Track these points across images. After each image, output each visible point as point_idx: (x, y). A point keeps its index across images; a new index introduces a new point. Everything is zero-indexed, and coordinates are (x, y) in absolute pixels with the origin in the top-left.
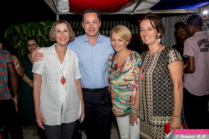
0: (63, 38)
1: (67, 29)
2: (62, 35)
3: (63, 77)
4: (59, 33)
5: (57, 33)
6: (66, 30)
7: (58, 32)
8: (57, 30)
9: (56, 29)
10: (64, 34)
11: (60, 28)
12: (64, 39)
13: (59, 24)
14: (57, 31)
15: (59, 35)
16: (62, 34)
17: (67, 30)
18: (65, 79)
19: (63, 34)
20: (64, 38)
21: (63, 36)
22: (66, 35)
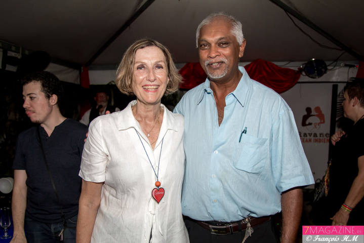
0: (153, 83)
1: (161, 61)
2: (149, 76)
3: (158, 184)
4: (141, 71)
5: (136, 72)
6: (160, 63)
7: (139, 68)
8: (137, 62)
9: (136, 60)
10: (154, 73)
11: (145, 58)
12: (155, 87)
13: (142, 48)
14: (137, 65)
15: (140, 76)
16: (149, 72)
17: (163, 64)
18: (163, 190)
19: (151, 74)
20: (154, 85)
21: (152, 78)
22: (159, 77)
